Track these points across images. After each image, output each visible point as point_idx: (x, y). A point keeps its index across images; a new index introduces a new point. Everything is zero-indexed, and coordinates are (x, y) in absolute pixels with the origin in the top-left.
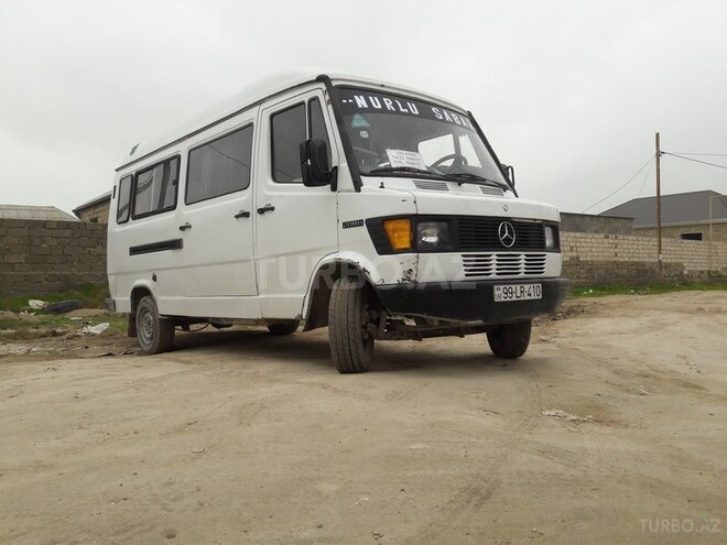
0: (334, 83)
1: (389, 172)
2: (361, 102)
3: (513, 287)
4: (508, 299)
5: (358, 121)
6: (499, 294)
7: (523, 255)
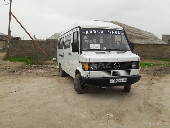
0: (81, 28)
1: (90, 50)
2: (87, 32)
3: (116, 79)
4: (114, 82)
5: (85, 37)
6: (111, 81)
7: (122, 71)
